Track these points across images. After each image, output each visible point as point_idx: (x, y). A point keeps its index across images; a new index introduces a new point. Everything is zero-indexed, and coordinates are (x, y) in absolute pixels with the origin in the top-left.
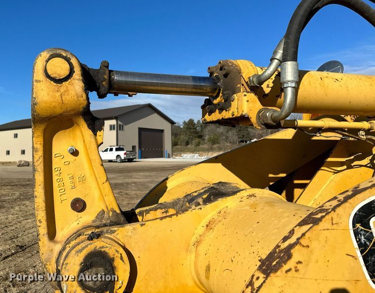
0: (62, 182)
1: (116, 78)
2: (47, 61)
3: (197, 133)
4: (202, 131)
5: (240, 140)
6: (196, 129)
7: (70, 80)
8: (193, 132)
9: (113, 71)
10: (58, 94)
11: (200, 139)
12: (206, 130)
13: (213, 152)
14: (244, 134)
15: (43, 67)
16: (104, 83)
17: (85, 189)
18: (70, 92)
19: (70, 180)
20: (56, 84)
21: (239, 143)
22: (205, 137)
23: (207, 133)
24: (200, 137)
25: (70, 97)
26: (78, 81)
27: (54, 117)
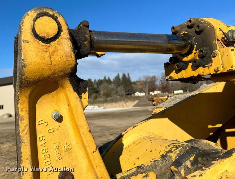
0: (48, 153)
1: (96, 38)
2: (35, 20)
3: (94, 89)
4: (98, 87)
5: (126, 93)
6: (93, 86)
7: (58, 40)
8: (92, 89)
9: (91, 31)
10: (47, 55)
11: (97, 94)
12: (101, 87)
13: (107, 103)
14: (129, 89)
15: (30, 27)
16: (85, 43)
17: (72, 159)
18: (59, 51)
19: (56, 150)
20: (44, 44)
21: (126, 95)
22: (101, 92)
23: (102, 89)
24: (97, 92)
25: (59, 57)
26: (66, 41)
27: (41, 80)
